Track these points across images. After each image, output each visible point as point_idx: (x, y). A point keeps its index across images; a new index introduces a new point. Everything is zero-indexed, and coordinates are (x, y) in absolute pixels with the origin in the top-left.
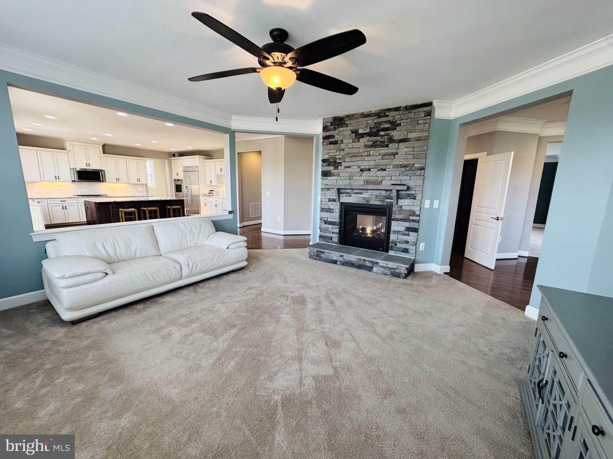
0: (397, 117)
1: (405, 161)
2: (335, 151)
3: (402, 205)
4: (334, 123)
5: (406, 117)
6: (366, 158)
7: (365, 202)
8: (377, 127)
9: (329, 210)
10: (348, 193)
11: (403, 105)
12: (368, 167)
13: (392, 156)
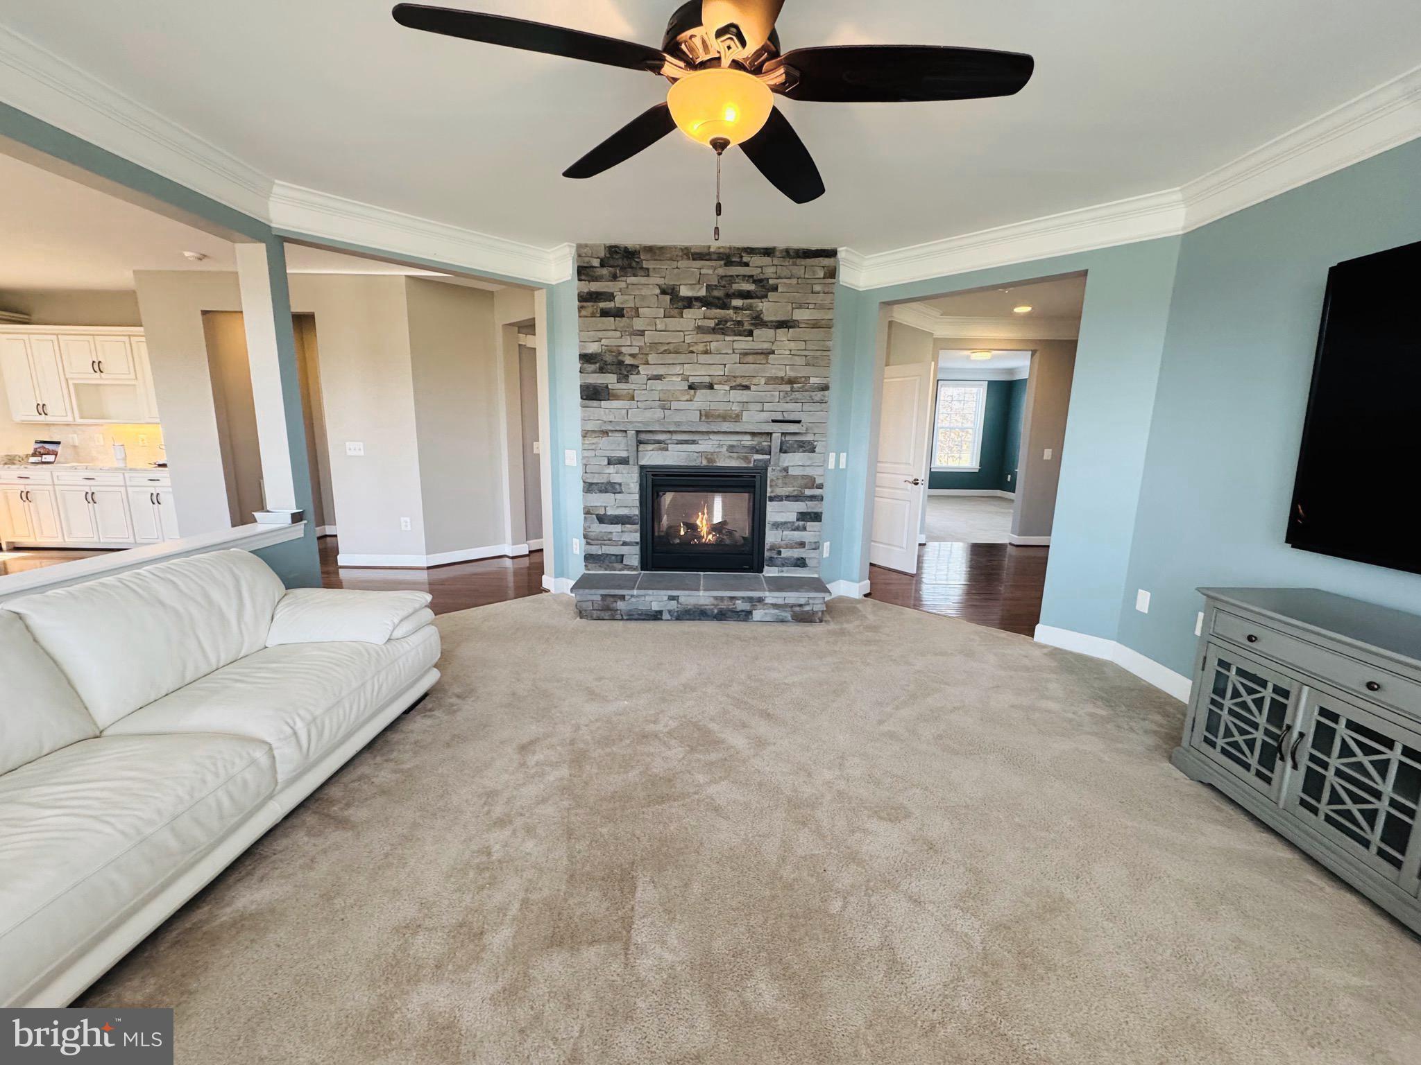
0: (770, 271)
1: (791, 370)
2: (618, 334)
3: (788, 467)
4: (612, 262)
5: (785, 272)
6: (702, 358)
7: (705, 463)
8: (724, 287)
9: (610, 488)
10: (659, 442)
11: (781, 243)
12: (707, 379)
13: (763, 356)
